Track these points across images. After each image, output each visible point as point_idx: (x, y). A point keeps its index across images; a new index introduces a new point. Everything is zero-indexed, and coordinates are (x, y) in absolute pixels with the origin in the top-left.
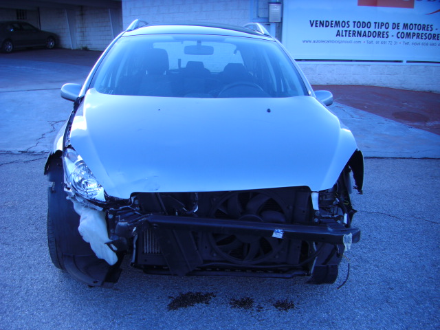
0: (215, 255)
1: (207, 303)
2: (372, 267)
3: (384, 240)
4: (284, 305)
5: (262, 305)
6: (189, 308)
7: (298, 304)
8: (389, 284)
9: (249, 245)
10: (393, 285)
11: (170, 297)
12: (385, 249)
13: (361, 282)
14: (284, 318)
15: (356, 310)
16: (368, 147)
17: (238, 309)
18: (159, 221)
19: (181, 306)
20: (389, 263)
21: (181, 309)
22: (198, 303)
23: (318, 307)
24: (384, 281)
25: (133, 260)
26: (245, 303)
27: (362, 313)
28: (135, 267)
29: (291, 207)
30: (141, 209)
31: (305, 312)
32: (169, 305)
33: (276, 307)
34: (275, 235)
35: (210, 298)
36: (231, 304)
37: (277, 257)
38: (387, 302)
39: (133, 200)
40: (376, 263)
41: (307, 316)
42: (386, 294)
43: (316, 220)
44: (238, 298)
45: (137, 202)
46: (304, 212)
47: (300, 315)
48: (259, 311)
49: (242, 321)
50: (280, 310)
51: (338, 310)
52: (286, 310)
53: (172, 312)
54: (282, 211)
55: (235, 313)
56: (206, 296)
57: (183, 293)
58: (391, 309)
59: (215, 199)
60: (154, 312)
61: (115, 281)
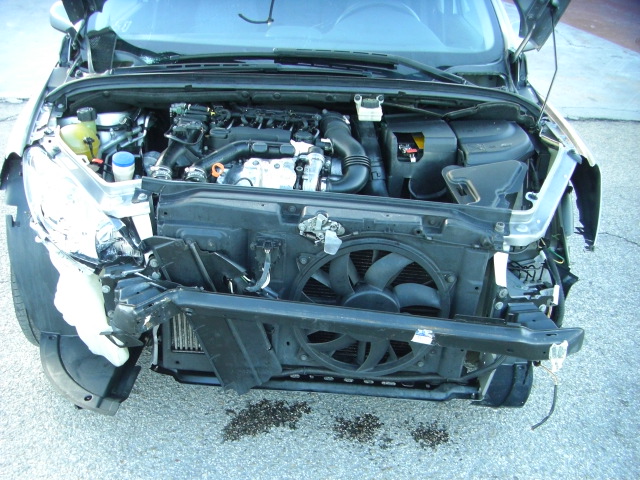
0: (304, 358)
1: (293, 427)
2: (594, 354)
3: (615, 292)
4: (430, 436)
5: (391, 435)
6: (260, 436)
7: (456, 432)
8: (620, 392)
9: (368, 345)
10: (627, 395)
11: (229, 411)
12: (616, 314)
13: (571, 387)
14: (428, 464)
15: (560, 451)
16: (593, 100)
17: (347, 442)
18: (194, 303)
19: (245, 431)
20: (623, 345)
21: (246, 439)
22: (278, 425)
23: (492, 442)
24: (612, 386)
25: (155, 361)
26: (359, 428)
27: (570, 457)
28: (159, 371)
29: (452, 279)
30: (163, 277)
31: (467, 451)
32: (226, 429)
33: (416, 438)
34: (416, 339)
35: (300, 416)
36: (336, 429)
37: (421, 365)
38: (616, 434)
39: (147, 260)
40: (600, 343)
41: (470, 461)
42: (614, 415)
43: (500, 306)
44: (349, 417)
45: (154, 264)
46: (477, 288)
47: (457, 459)
48: (384, 447)
49: (352, 469)
50: (422, 445)
51: (527, 448)
52: (432, 445)
53: (229, 444)
54: (433, 285)
55: (342, 450)
56: (293, 409)
57: (254, 403)
58: (622, 450)
59: (304, 261)
60: (196, 445)
61: (122, 398)
